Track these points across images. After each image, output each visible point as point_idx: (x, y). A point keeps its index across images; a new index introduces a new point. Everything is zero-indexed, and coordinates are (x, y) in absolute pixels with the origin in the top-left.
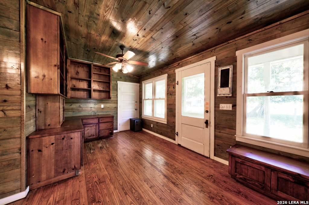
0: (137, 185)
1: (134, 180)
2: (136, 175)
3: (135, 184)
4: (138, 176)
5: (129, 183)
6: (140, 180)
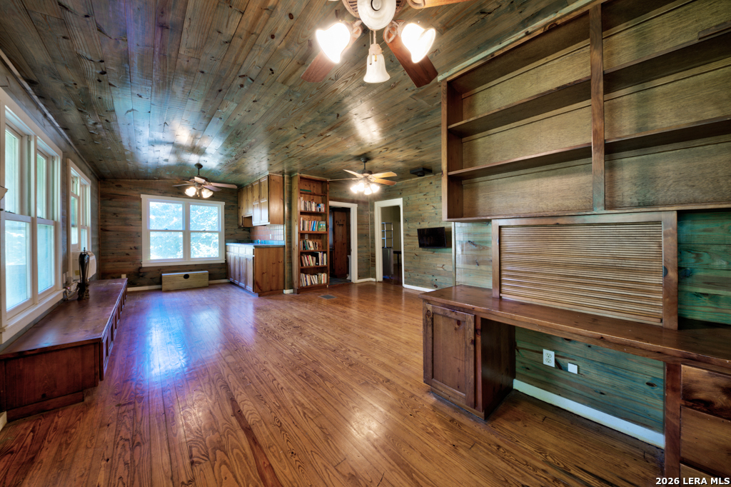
0: (298, 383)
1: (304, 388)
2: (299, 398)
3: (301, 383)
4: (295, 397)
5: (312, 384)
6: (292, 389)
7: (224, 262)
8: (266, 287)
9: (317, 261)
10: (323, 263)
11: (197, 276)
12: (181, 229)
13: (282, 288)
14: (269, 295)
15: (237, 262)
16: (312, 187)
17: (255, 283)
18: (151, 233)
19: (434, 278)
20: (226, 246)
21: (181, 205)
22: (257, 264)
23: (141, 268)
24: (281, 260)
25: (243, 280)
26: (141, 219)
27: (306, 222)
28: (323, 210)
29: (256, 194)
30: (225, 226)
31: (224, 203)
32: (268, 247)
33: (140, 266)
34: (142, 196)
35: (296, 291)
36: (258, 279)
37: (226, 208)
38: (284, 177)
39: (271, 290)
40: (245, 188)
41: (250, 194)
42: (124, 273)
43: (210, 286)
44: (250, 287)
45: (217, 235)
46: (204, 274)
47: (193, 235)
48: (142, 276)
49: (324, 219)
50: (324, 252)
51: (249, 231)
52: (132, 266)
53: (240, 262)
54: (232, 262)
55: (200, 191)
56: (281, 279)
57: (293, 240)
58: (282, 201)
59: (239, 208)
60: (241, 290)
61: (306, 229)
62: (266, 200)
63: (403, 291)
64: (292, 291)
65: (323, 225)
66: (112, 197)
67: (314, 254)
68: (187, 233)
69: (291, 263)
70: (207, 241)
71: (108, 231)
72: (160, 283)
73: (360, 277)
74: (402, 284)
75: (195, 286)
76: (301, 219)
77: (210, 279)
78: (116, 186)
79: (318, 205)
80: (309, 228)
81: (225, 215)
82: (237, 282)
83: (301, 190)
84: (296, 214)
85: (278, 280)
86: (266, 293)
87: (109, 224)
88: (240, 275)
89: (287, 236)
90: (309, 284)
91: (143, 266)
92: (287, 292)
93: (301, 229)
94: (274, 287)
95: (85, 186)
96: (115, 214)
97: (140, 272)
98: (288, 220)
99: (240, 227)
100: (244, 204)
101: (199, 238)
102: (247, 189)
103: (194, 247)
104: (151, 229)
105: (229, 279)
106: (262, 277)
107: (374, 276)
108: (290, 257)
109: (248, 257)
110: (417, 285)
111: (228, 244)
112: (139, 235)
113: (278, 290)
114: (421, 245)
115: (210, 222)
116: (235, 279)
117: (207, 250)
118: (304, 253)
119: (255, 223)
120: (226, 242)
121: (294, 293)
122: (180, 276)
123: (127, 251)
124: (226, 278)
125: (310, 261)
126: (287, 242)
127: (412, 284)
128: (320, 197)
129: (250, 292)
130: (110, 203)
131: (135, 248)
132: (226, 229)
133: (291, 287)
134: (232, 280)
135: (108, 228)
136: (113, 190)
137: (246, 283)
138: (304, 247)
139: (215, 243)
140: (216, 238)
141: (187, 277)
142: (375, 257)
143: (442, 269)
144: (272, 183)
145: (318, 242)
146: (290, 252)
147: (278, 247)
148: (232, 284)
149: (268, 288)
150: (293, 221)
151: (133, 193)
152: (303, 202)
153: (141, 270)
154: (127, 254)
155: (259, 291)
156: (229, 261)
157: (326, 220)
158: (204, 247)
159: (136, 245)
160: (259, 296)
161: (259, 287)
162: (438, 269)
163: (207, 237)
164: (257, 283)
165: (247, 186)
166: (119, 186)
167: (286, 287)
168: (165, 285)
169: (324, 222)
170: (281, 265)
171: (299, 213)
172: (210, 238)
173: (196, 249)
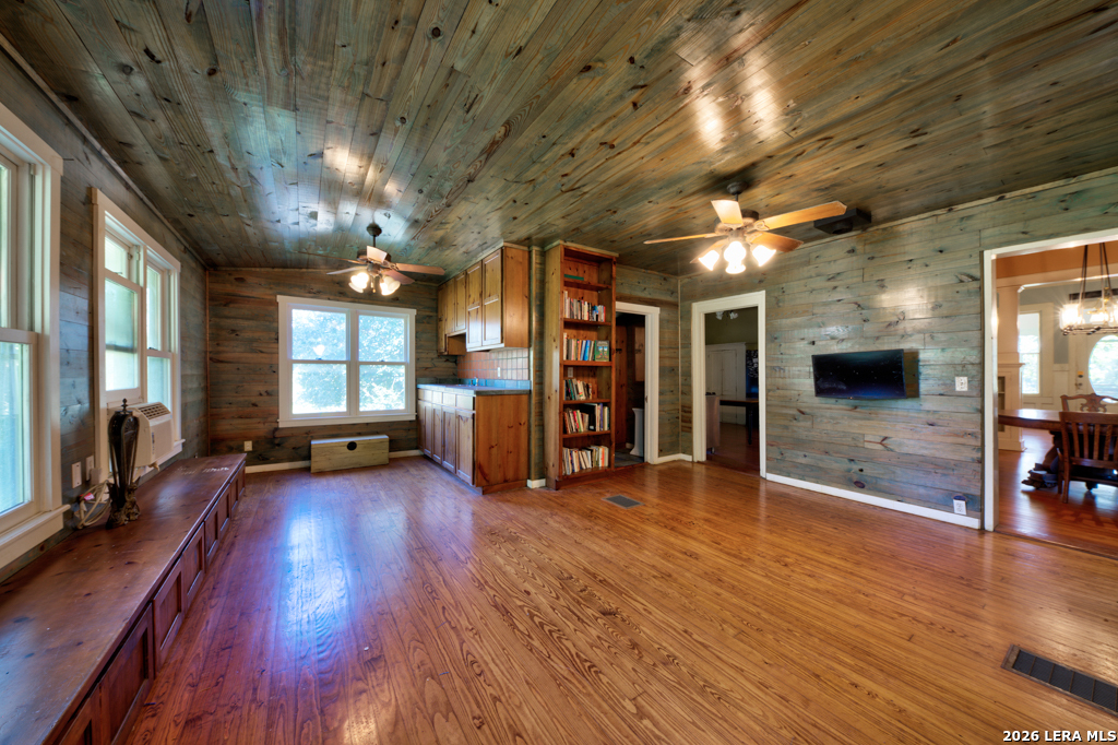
7: (414, 419)
8: (496, 475)
9: (592, 421)
10: (602, 426)
11: (369, 445)
12: (344, 359)
13: (525, 477)
14: (502, 490)
15: (438, 423)
16: (581, 272)
17: (477, 468)
18: (294, 365)
19: (856, 467)
20: (417, 389)
21: (344, 316)
22: (481, 428)
23: (277, 429)
24: (524, 419)
25: (450, 457)
26: (277, 339)
27: (574, 342)
28: (602, 318)
29: (474, 290)
30: (417, 353)
31: (414, 312)
32: (500, 394)
33: (274, 425)
34: (280, 298)
35: (553, 484)
36: (482, 459)
37: (419, 321)
38: (530, 252)
39: (506, 481)
40: (451, 282)
41: (461, 291)
42: (248, 439)
43: (392, 464)
44: (466, 473)
45: (402, 370)
46: (382, 442)
47: (363, 370)
48: (278, 445)
49: (603, 335)
50: (605, 405)
51: (455, 362)
52: (261, 426)
53: (443, 421)
54: (428, 420)
55: (377, 281)
56: (523, 459)
57: (547, 379)
58: (526, 300)
59: (440, 320)
60: (445, 476)
61: (573, 358)
62: (496, 299)
63: (763, 487)
64: (542, 482)
65: (603, 348)
66: (230, 300)
67: (587, 409)
68: (353, 365)
69: (542, 427)
70: (386, 380)
71: (222, 362)
72: (308, 457)
73: (662, 452)
74: (758, 470)
75: (366, 463)
76: (565, 336)
77: (392, 449)
78: (236, 279)
79: (593, 308)
80: (577, 354)
81: (417, 332)
82: (438, 458)
83: (566, 276)
84: (554, 326)
85: (518, 461)
86: (496, 487)
87: (224, 349)
88: (444, 446)
89: (536, 371)
90: (576, 470)
91: (281, 426)
92: (534, 484)
93: (565, 358)
94: (510, 475)
95: (169, 271)
96: (233, 331)
97: (274, 437)
98: (537, 340)
99: (440, 355)
100: (449, 313)
101: (371, 375)
102: (456, 282)
103: (365, 390)
104: (294, 358)
105: (422, 450)
106: (490, 454)
107: (689, 450)
108: (541, 414)
109: (462, 413)
110: (802, 478)
111: (421, 386)
112: (273, 370)
113: (517, 479)
114: (820, 392)
115: (389, 348)
116: (434, 452)
117: (385, 398)
118: (569, 405)
119: (472, 345)
120: (417, 382)
121: (547, 486)
122: (340, 445)
123: (254, 400)
124: (417, 448)
125: (579, 423)
126: (536, 384)
127: (788, 475)
128: (595, 293)
129: (463, 482)
130: (226, 311)
131: (268, 393)
132: (417, 359)
133: (542, 474)
134: (428, 452)
135: (223, 357)
136: (230, 288)
137: (457, 463)
138: (568, 393)
139: (398, 384)
140: (400, 375)
141: (352, 446)
142: (691, 412)
143: (879, 447)
144: (510, 264)
145: (592, 383)
146: (541, 404)
147: (518, 394)
148: (428, 459)
149: (499, 477)
150: (548, 340)
151: (265, 293)
152: (568, 301)
153: (277, 434)
154: (255, 405)
155: (484, 483)
156: (422, 417)
157: (607, 338)
158: (379, 390)
159: (270, 389)
160: (484, 493)
161: (484, 475)
162: (867, 445)
163: (385, 374)
164: (480, 467)
165: (455, 277)
166: (241, 280)
167: (533, 476)
168: (317, 463)
169: (606, 343)
170: (524, 429)
171: (561, 324)
172: (390, 374)
173: (367, 394)
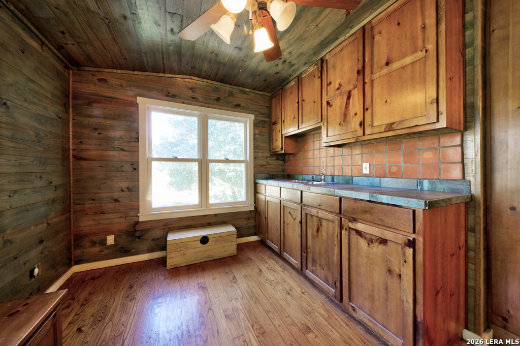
7: (252, 209)
11: (219, 237)
12: (196, 157)
18: (153, 163)
20: (256, 184)
23: (137, 223)
26: (138, 139)
30: (255, 152)
31: (252, 117)
33: (135, 219)
34: (140, 100)
37: (256, 125)
42: (110, 234)
43: (240, 256)
45: (243, 167)
46: (231, 234)
47: (212, 167)
48: (139, 237)
51: (284, 160)
52: (123, 220)
59: (273, 124)
66: (93, 100)
68: (204, 164)
71: (84, 159)
75: (217, 256)
78: (99, 79)
81: (254, 135)
87: (87, 147)
91: (141, 219)
96: (96, 129)
97: (135, 231)
99: (273, 155)
104: (153, 156)
105: (260, 235)
111: (259, 181)
112: (134, 168)
120: (255, 177)
122: (193, 239)
123: (116, 196)
124: (255, 234)
130: (89, 110)
131: (130, 189)
132: (255, 158)
134: (264, 237)
135: (84, 155)
136: (93, 88)
140: (241, 171)
141: (204, 240)
148: (269, 248)
151: (126, 94)
153: (138, 227)
154: (116, 200)
156: (262, 207)
159: (131, 185)
163: (230, 170)
168: (173, 258)
172: (233, 171)
